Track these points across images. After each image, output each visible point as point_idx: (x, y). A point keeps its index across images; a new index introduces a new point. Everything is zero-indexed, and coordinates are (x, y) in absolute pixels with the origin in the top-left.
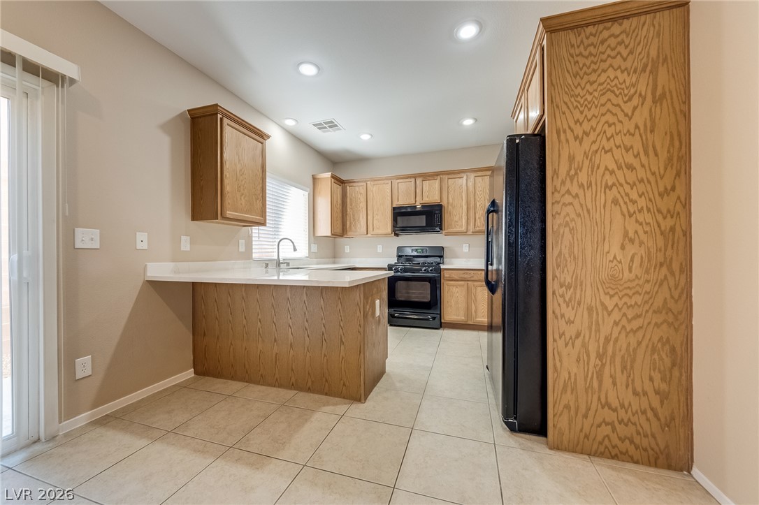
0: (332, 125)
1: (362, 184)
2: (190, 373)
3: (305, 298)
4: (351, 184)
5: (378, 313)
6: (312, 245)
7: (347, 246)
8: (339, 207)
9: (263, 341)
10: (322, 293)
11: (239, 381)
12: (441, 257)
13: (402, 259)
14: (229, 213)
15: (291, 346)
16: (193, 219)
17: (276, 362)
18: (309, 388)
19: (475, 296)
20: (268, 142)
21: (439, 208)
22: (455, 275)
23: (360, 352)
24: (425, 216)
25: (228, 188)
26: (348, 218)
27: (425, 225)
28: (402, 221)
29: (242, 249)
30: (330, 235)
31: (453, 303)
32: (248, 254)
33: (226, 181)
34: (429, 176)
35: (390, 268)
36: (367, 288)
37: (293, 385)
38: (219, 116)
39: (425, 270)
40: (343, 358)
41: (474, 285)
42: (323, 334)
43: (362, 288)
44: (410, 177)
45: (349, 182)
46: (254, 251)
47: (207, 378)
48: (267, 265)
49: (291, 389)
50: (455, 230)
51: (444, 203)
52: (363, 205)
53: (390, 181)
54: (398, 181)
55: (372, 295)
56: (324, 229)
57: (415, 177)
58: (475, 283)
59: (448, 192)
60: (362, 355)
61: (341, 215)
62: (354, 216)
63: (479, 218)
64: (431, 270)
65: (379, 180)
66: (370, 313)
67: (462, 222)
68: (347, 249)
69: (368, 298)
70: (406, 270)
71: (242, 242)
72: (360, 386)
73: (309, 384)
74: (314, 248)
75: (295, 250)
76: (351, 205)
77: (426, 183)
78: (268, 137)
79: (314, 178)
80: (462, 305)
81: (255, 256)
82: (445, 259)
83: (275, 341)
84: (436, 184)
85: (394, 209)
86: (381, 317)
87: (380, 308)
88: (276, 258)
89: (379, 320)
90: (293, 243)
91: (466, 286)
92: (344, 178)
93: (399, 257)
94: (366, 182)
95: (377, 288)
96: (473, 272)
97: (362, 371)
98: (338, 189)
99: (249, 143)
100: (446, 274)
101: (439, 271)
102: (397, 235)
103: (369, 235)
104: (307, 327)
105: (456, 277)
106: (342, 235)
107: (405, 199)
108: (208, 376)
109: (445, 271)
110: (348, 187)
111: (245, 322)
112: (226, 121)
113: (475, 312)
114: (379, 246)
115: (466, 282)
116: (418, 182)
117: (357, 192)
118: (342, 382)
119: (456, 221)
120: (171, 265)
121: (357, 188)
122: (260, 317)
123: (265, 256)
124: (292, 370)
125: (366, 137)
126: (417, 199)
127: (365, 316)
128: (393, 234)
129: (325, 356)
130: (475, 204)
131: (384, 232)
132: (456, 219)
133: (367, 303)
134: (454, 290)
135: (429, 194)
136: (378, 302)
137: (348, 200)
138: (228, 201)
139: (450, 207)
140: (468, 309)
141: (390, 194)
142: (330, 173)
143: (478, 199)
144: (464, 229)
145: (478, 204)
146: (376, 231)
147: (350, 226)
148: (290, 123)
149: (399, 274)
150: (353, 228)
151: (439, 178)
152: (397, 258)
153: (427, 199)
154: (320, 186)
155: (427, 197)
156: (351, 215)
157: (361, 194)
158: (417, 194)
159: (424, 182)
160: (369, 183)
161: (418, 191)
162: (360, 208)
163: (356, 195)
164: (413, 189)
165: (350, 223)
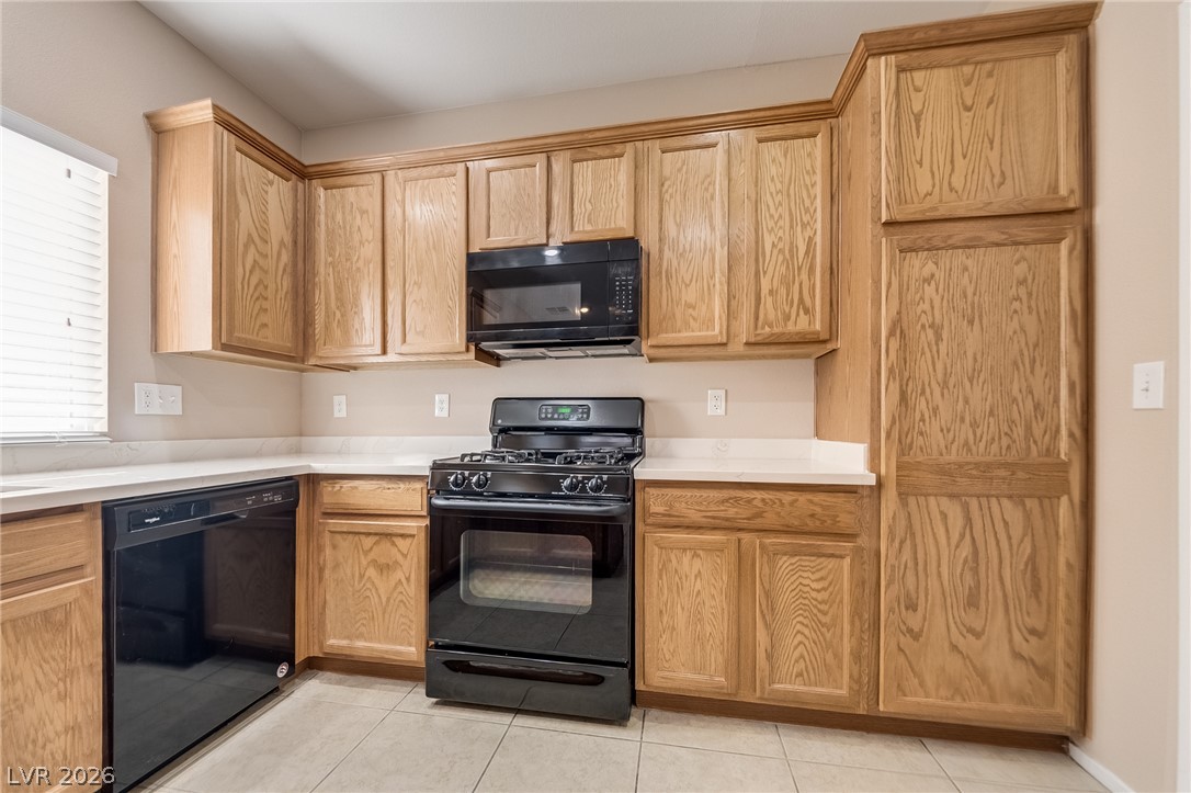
1: (368, 179)
4: (331, 181)
6: (148, 389)
7: (333, 395)
12: (635, 432)
19: (767, 594)
21: (627, 250)
22: (688, 506)
24: (579, 285)
26: (319, 297)
27: (576, 317)
28: (504, 306)
30: (215, 347)
31: (681, 619)
34: (595, 144)
41: (762, 547)
44: (530, 150)
45: (323, 171)
50: (685, 336)
51: (648, 242)
52: (372, 250)
53: (461, 167)
54: (490, 163)
57: (544, 148)
58: (769, 540)
59: (661, 200)
62: (339, 288)
63: (771, 292)
64: (597, 488)
67: (710, 308)
68: (340, 408)
74: (164, 400)
76: (331, 250)
77: (585, 170)
79: (156, 128)
80: (718, 627)
82: (648, 441)
84: (619, 172)
85: (473, 260)
91: (733, 547)
93: (506, 434)
94: (381, 171)
96: (758, 495)
100: (653, 504)
101: (626, 487)
102: (485, 356)
103: (391, 357)
105: (694, 516)
106: (297, 357)
109: (652, 491)
110: (321, 190)
113: (769, 657)
114: (438, 398)
115: (734, 537)
116: (557, 168)
119: (690, 306)
121: (350, 193)
126: (553, 228)
128: (472, 355)
130: (758, 241)
131: (442, 345)
132: (690, 295)
134: (688, 565)
137: (321, 235)
139: (667, 254)
140: (741, 646)
141: (460, 214)
142: (208, 102)
143: (767, 223)
144: (716, 332)
145: (768, 241)
146: (415, 343)
147: (327, 327)
150: (338, 333)
151: (629, 148)
152: (490, 437)
153: (588, 228)
154: (175, 161)
155: (589, 221)
156: (332, 287)
157: (363, 212)
158: (555, 212)
159: (577, 165)
160: (390, 176)
161: (556, 199)
162: (361, 264)
163: (349, 218)
164: (540, 188)
165: (327, 316)
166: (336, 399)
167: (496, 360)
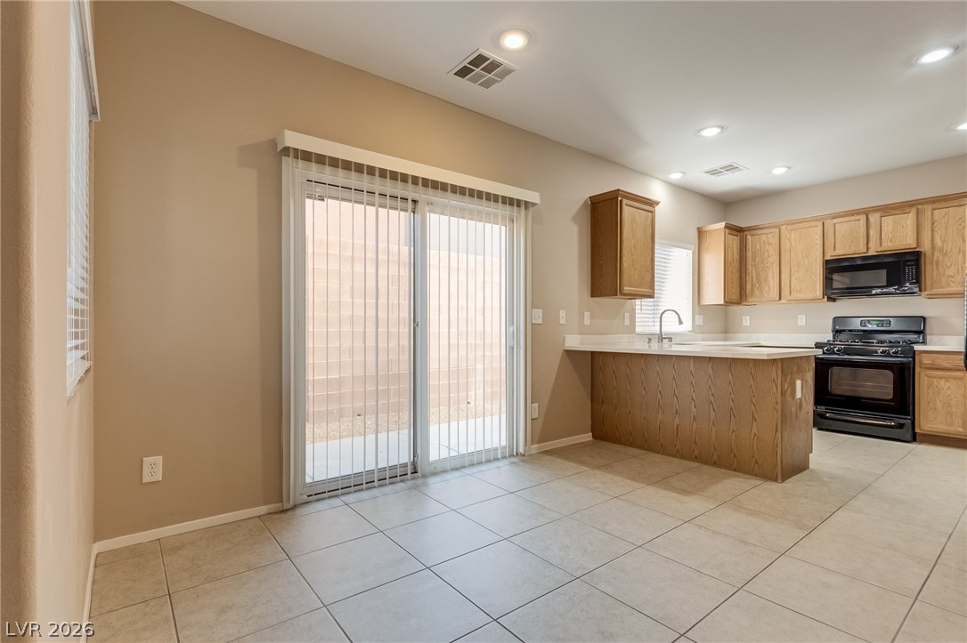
0: (731, 168)
1: (772, 230)
2: (588, 437)
3: (711, 372)
4: (755, 232)
5: (799, 395)
6: (697, 316)
7: (745, 316)
8: (736, 265)
9: (663, 412)
10: (730, 367)
11: (638, 448)
12: (920, 332)
13: (843, 337)
14: (627, 289)
15: (694, 419)
16: (592, 296)
17: (677, 434)
18: (715, 463)
20: (657, 208)
21: (914, 256)
23: (777, 431)
24: (885, 271)
25: (625, 265)
26: (749, 278)
27: (885, 284)
28: (840, 280)
29: (627, 323)
30: (722, 303)
31: (939, 405)
32: (631, 329)
33: (624, 259)
34: (894, 209)
35: (818, 346)
36: (786, 365)
37: (696, 457)
38: (620, 199)
39: (883, 352)
40: (755, 435)
42: (731, 409)
43: (779, 364)
44: (858, 214)
45: (750, 229)
46: (637, 324)
47: (604, 443)
48: (650, 340)
49: (694, 461)
50: (946, 290)
51: (926, 248)
52: (774, 259)
53: (821, 223)
54: (835, 221)
55: (791, 373)
56: (714, 293)
57: (866, 212)
59: (933, 231)
60: (779, 433)
61: (738, 275)
62: (758, 275)
64: (896, 353)
65: (799, 223)
66: (789, 392)
67: (963, 277)
68: (746, 321)
69: (786, 376)
70: (846, 352)
71: (627, 315)
72: (776, 465)
73: (715, 458)
74: (700, 320)
75: (681, 323)
76: (754, 260)
77: (888, 220)
78: (657, 203)
79: (700, 232)
81: (638, 330)
82: (927, 337)
83: (677, 413)
84: (909, 220)
85: (827, 262)
86: (803, 400)
87: (803, 389)
88: (658, 331)
89: (801, 405)
90: (678, 315)
92: (743, 225)
93: (837, 332)
94: (778, 227)
95: (799, 367)
97: (779, 450)
98: (734, 241)
99: (641, 216)
100: (925, 360)
101: (911, 354)
102: (831, 299)
103: (782, 301)
104: (713, 401)
106: (739, 303)
107: (849, 244)
108: (606, 441)
109: (924, 355)
110: (749, 237)
111: (644, 392)
112: (625, 201)
114: (799, 316)
116: (871, 220)
117: (763, 244)
118: (754, 459)
119: (950, 277)
120: (579, 336)
121: (764, 237)
122: (660, 388)
123: (648, 330)
124: (695, 442)
125: (779, 171)
126: (870, 245)
127: (783, 394)
128: (826, 299)
129: (733, 431)
131: (811, 296)
133: (785, 380)
135: (896, 235)
136: (799, 383)
137: (749, 254)
138: (625, 277)
139: (936, 254)
141: (819, 241)
142: (724, 223)
146: (796, 295)
147: (752, 290)
148: (676, 177)
149: (836, 356)
150: (757, 292)
151: (913, 209)
152: (832, 335)
153: (890, 244)
154: (708, 241)
155: (891, 241)
156: (754, 274)
157: (770, 244)
158: (871, 238)
159: (883, 218)
160: (783, 228)
161: (871, 233)
162: (769, 264)
163: (762, 246)
164: (863, 230)
165: (752, 285)
166: (744, 317)
167: (834, 300)
